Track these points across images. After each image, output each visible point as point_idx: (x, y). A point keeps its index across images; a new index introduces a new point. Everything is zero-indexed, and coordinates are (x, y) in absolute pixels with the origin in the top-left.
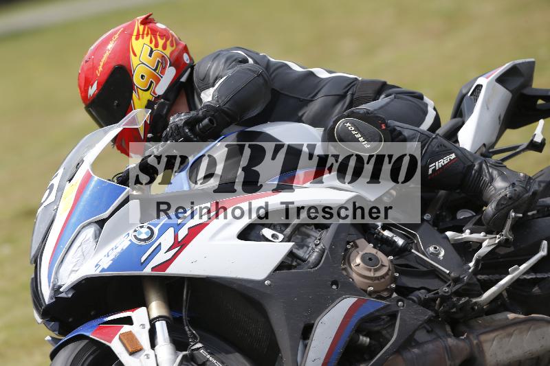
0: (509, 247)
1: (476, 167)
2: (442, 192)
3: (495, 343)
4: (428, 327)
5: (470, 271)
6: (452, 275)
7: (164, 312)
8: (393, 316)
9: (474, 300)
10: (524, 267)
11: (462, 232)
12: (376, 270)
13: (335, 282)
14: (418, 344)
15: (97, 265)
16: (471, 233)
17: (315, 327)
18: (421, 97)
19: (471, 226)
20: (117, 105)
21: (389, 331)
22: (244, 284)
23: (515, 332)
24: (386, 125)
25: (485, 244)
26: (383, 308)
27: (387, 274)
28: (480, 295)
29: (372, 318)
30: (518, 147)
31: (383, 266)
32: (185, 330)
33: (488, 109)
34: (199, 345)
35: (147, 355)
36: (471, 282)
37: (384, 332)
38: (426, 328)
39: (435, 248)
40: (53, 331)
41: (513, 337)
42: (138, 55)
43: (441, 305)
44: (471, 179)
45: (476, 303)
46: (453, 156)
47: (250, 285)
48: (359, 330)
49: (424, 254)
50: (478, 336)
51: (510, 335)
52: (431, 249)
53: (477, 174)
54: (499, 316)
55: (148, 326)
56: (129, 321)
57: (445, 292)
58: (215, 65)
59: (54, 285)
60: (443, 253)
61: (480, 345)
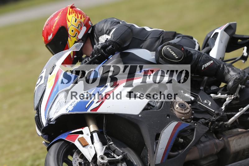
0: (238, 100)
1: (222, 66)
2: (206, 78)
3: (234, 141)
4: (205, 135)
5: (223, 110)
6: (216, 112)
7: (96, 129)
8: (193, 130)
9: (225, 123)
10: (245, 109)
11: (217, 94)
12: (185, 110)
13: (168, 115)
14: (202, 142)
15: (67, 109)
16: (221, 95)
17: (161, 134)
18: (192, 38)
19: (221, 92)
20: (61, 44)
21: (191, 136)
22: (130, 116)
23: (242, 137)
24: (184, 49)
25: (227, 99)
26: (188, 126)
27: (189, 112)
28: (227, 121)
29: (184, 131)
30: (236, 58)
31: (188, 108)
32: (105, 136)
33: (222, 42)
34: (112, 143)
35: (91, 147)
36: (224, 115)
37: (189, 137)
38: (204, 136)
39: (207, 101)
40: (46, 139)
41: (242, 138)
42: (70, 22)
43: (211, 125)
44: (220, 71)
45: (226, 124)
46: (212, 62)
47: (132, 117)
48: (179, 136)
49: (202, 104)
50: (227, 138)
51: (240, 138)
52: (205, 102)
53: (222, 69)
54: (235, 130)
55: (90, 135)
56: (81, 133)
57: (214, 120)
58: (106, 25)
59: (48, 118)
60: (210, 103)
61: (228, 142)
